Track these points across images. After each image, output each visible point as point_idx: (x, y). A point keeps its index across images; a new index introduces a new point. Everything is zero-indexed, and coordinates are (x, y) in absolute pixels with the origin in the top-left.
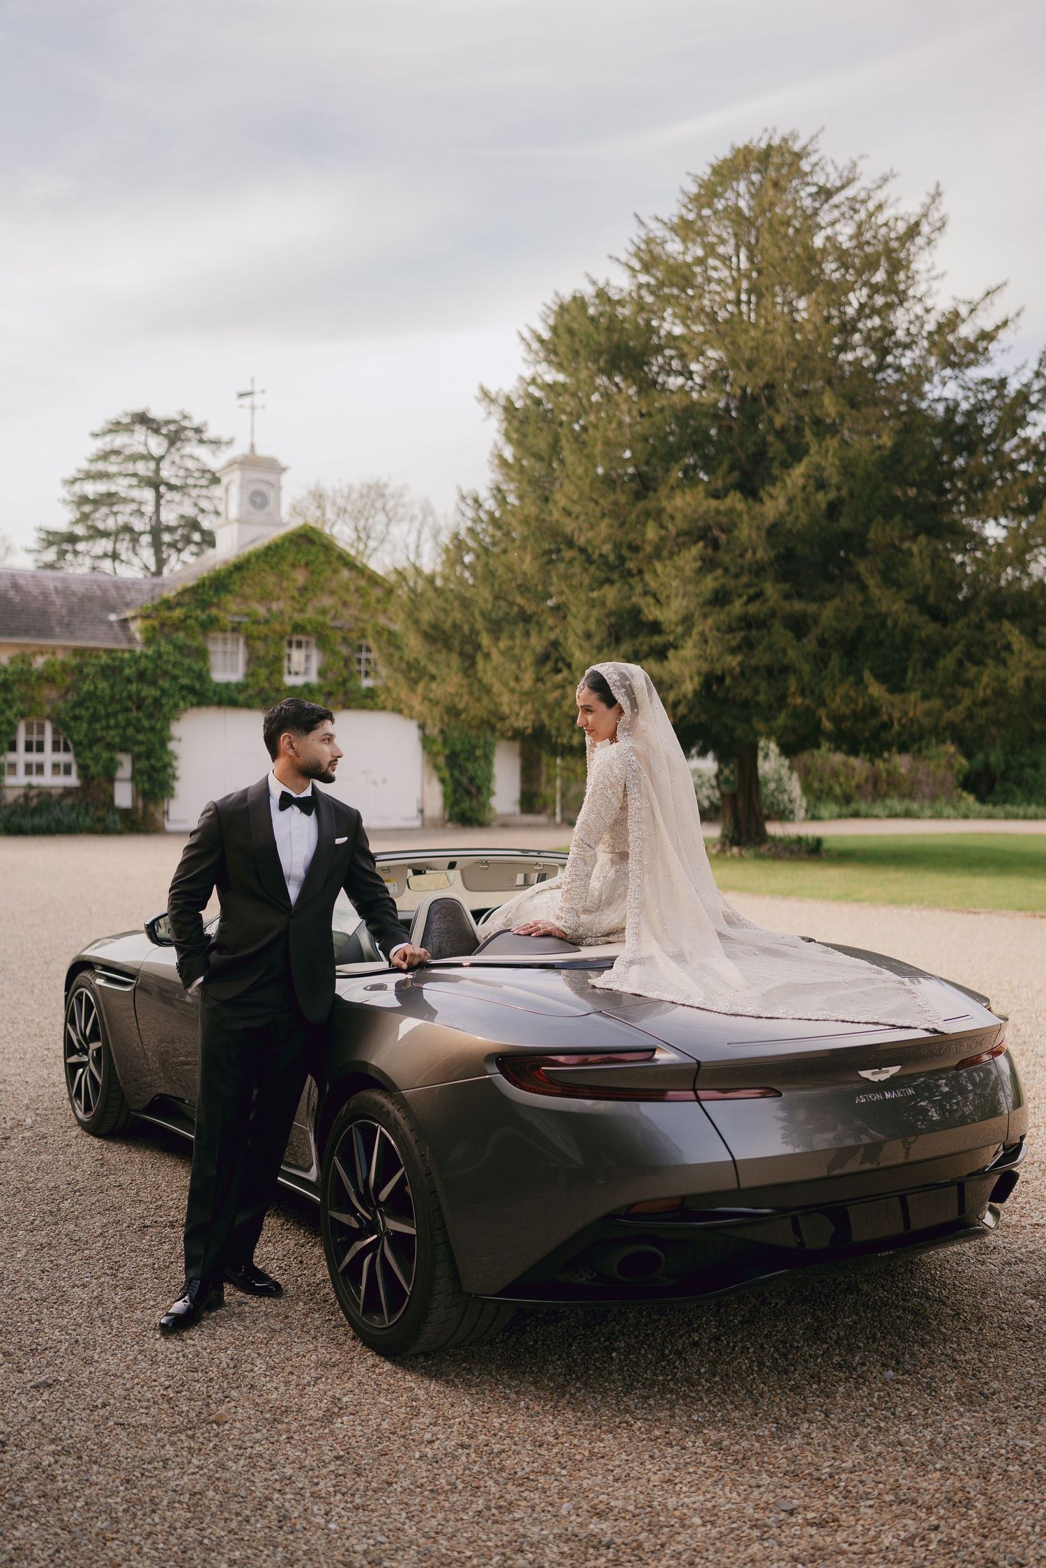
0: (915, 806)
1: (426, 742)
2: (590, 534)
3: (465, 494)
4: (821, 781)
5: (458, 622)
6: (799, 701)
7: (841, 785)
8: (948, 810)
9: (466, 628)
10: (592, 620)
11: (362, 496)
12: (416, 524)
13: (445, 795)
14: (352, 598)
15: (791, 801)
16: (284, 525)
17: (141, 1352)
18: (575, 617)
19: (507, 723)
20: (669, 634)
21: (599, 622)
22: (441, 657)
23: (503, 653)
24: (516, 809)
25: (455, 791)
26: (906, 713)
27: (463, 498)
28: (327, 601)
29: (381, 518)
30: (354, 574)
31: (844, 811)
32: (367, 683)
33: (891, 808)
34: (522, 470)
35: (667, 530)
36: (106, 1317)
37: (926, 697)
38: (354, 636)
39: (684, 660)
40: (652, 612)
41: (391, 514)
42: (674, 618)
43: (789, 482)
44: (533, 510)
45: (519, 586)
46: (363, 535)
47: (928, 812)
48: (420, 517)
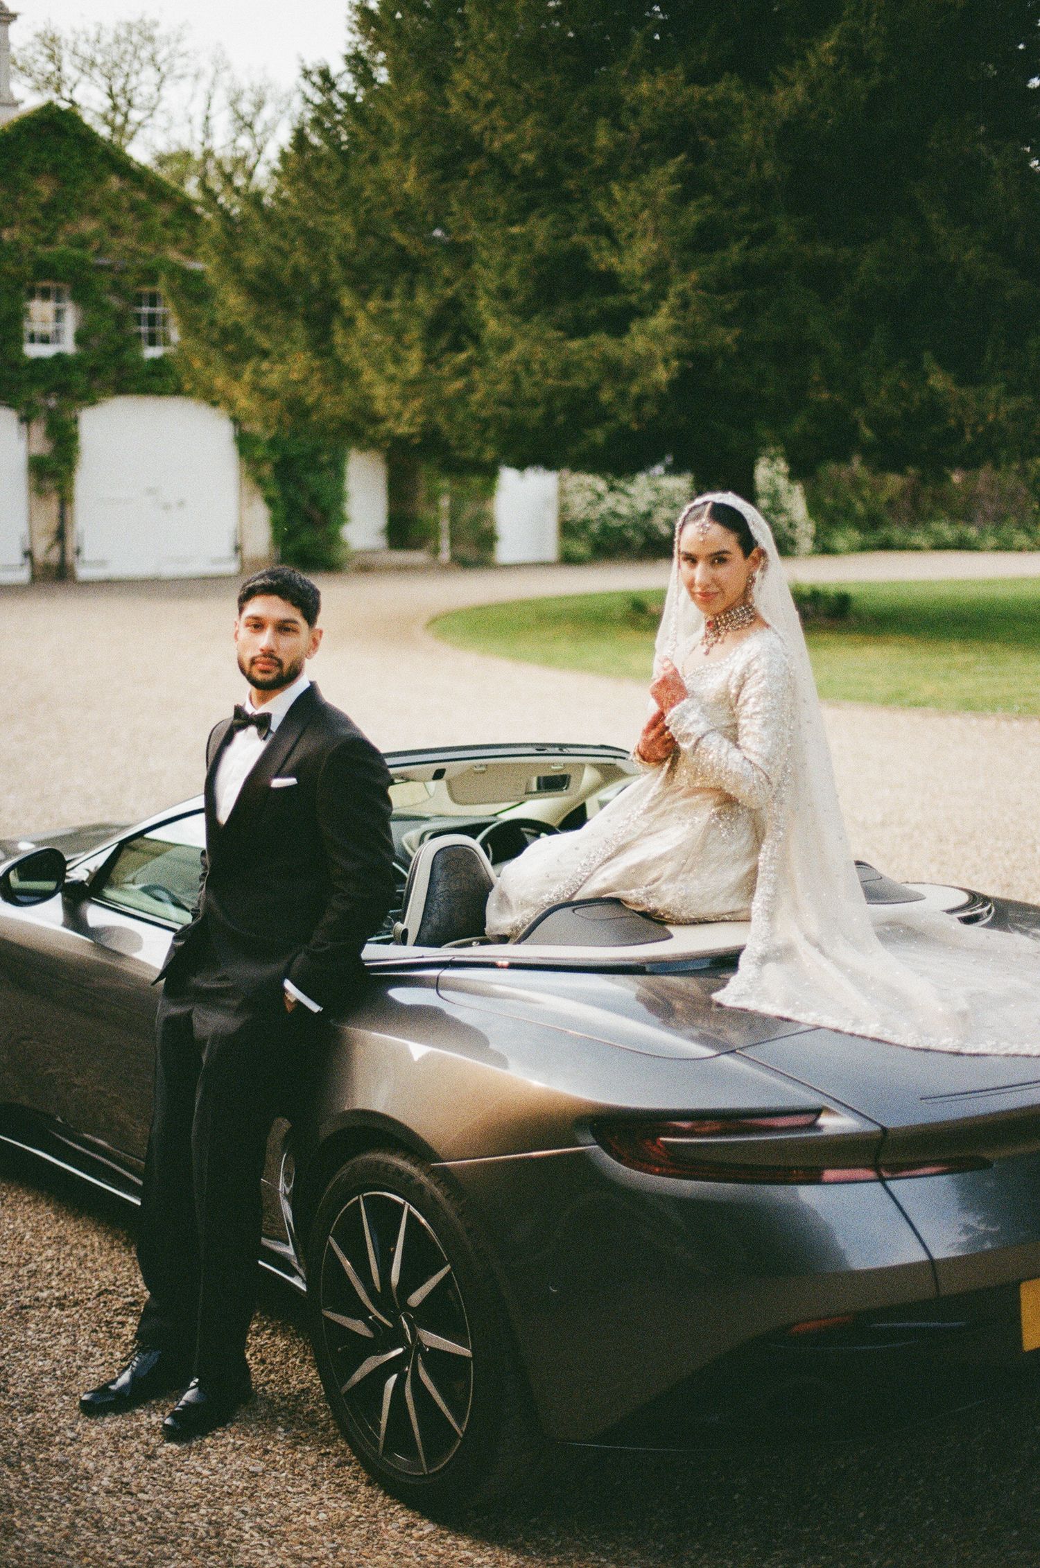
0: (972, 532)
1: (244, 442)
2: (509, 137)
3: (309, 67)
4: (835, 495)
5: (302, 269)
6: (825, 396)
7: (863, 499)
8: (1021, 539)
9: (315, 280)
10: (513, 271)
11: (117, 40)
12: (204, 84)
13: (275, 524)
14: (127, 220)
15: (792, 525)
16: (15, 104)
17: (78, 1513)
18: (486, 265)
19: (383, 427)
20: (629, 292)
21: (523, 274)
22: (278, 321)
23: (374, 319)
24: (380, 542)
25: (288, 518)
26: (983, 416)
27: (307, 74)
28: (89, 226)
29: (149, 74)
30: (126, 184)
31: (872, 539)
32: (151, 353)
33: (938, 534)
34: (399, 34)
35: (628, 131)
36: (14, 1459)
37: (1012, 391)
38: (130, 279)
39: (655, 336)
40: (607, 260)
41: (164, 68)
42: (639, 270)
43: (813, 62)
44: (416, 96)
45: (398, 214)
46: (121, 101)
47: (992, 541)
48: (210, 71)
